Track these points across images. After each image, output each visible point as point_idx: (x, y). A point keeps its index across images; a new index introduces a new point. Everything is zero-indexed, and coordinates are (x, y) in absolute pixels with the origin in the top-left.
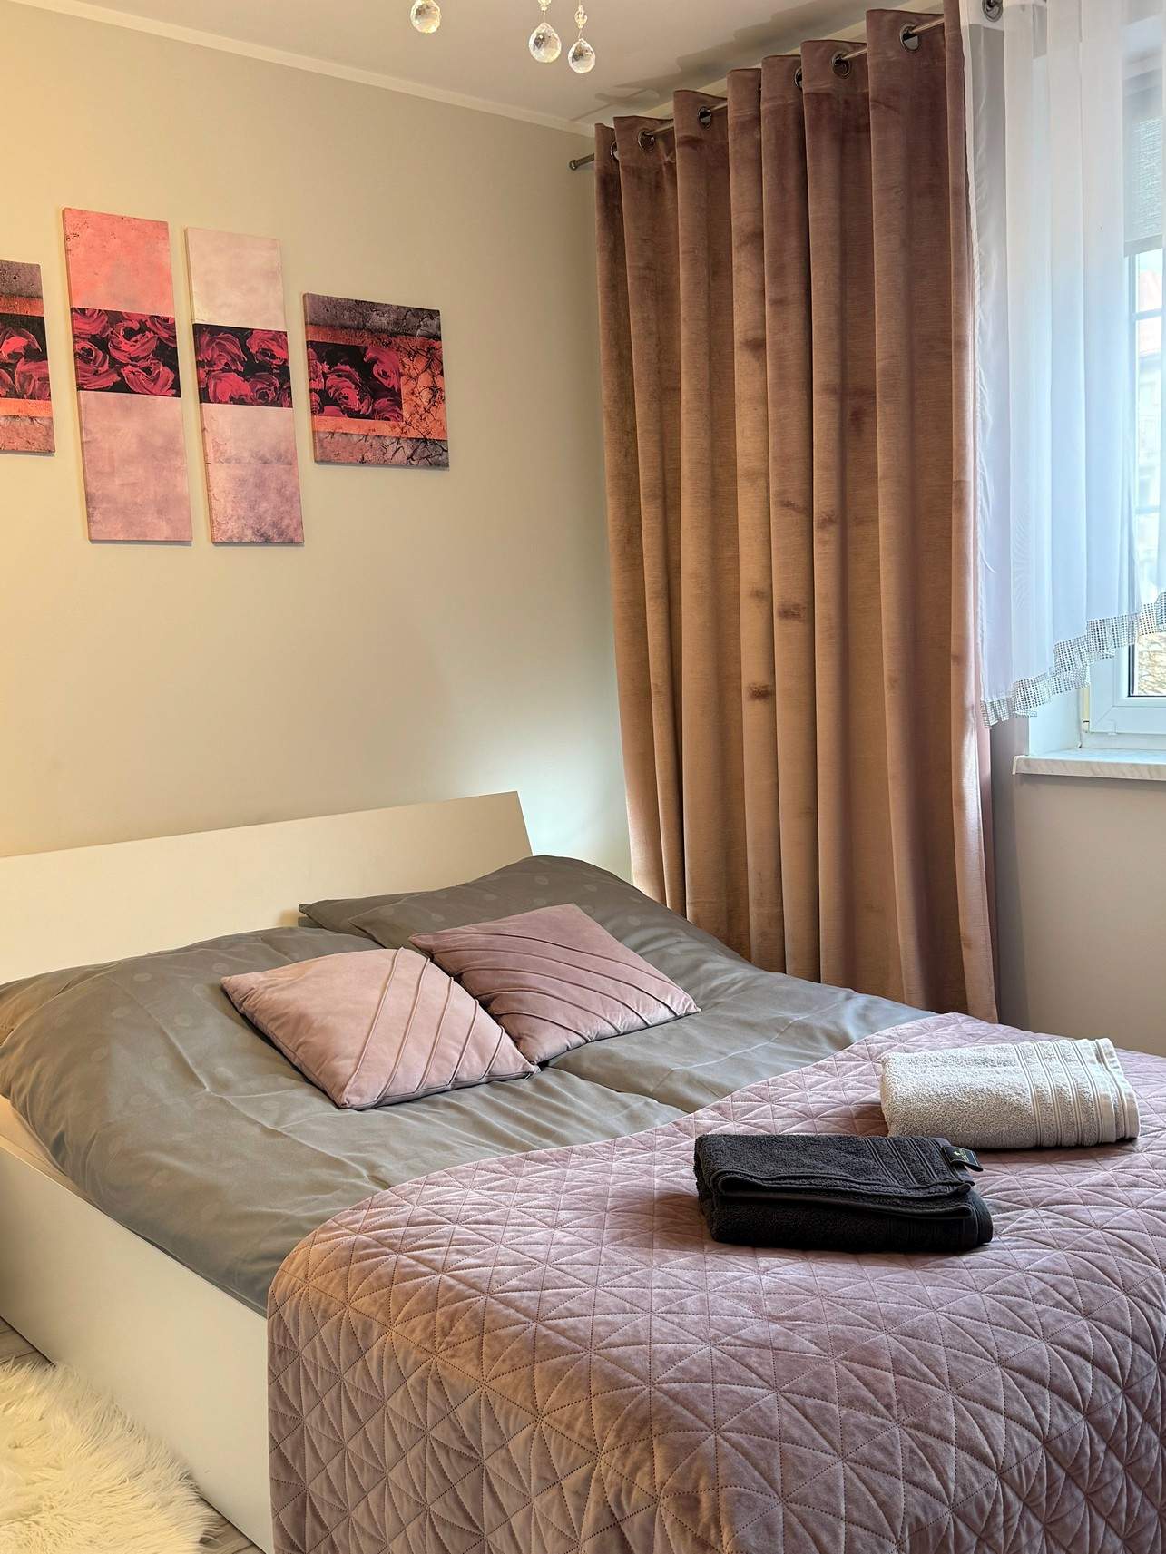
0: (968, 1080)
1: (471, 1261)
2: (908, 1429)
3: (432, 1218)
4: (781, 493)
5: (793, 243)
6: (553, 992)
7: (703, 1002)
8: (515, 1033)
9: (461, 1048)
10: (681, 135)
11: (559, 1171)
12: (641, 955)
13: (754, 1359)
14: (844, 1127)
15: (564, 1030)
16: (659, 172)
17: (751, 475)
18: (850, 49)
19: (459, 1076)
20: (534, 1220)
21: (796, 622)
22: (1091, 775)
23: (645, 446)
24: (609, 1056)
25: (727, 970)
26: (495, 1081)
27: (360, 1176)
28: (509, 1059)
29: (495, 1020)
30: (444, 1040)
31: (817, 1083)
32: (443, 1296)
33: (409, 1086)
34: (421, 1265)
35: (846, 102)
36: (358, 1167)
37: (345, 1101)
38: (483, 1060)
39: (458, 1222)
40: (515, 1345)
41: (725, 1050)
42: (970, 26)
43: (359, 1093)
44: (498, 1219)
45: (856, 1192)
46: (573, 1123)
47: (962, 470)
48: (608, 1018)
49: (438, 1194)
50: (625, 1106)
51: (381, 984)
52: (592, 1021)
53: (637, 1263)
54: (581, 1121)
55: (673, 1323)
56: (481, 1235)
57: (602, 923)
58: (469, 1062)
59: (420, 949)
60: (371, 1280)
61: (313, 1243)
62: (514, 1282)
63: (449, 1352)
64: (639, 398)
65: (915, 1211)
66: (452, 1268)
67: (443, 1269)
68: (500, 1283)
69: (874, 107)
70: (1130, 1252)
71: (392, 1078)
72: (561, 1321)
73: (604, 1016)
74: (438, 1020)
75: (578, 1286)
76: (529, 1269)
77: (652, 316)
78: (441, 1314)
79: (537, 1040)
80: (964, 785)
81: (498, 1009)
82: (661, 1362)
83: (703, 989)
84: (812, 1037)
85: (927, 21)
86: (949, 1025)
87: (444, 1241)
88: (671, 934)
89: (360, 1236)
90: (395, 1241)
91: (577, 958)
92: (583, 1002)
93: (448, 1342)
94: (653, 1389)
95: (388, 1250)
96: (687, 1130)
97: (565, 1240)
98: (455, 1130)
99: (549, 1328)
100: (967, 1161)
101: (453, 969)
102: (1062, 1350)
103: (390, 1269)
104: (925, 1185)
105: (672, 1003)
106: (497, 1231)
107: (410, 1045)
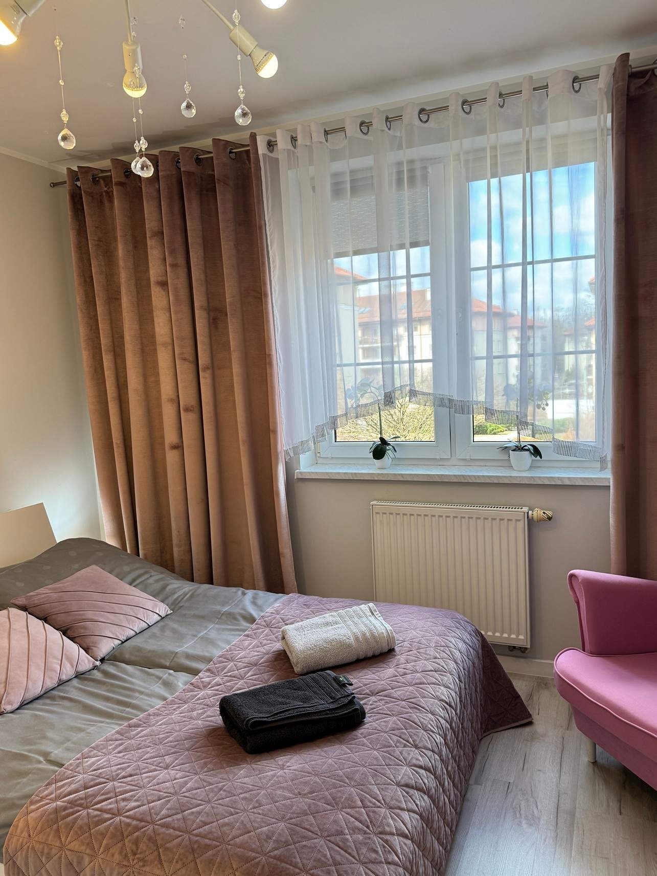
0: (324, 636)
1: (133, 804)
2: (379, 835)
3: (97, 781)
4: (180, 354)
5: (179, 239)
6: (102, 620)
7: (173, 607)
8: (85, 646)
9: (60, 662)
10: (116, 180)
11: (148, 730)
12: (134, 586)
13: (306, 823)
14: (272, 668)
15: (110, 639)
16: (101, 195)
17: (164, 344)
18: (202, 153)
19: (61, 678)
20: (154, 767)
21: (193, 414)
22: (328, 478)
23: (103, 326)
24: (139, 650)
25: (181, 587)
26: (79, 676)
27: (40, 762)
28: (86, 661)
29: (72, 641)
30: (50, 660)
31: (249, 645)
32: (126, 830)
33: (36, 691)
34: (104, 813)
35: (201, 177)
36: (37, 757)
37: (3, 710)
38: (72, 666)
39: (113, 780)
40: (181, 851)
41: (195, 633)
42: (263, 154)
43: (10, 703)
44: (135, 772)
45: (310, 713)
46: (137, 695)
47: (270, 350)
48: (131, 627)
49: (93, 763)
50: (160, 678)
51: (6, 635)
52: (124, 631)
53: (222, 781)
54: (141, 693)
55: (259, 814)
56: (131, 785)
57: (110, 572)
58: (65, 669)
59: (18, 606)
60: (76, 829)
61: (28, 813)
62: (164, 812)
63: (141, 864)
64: (98, 302)
65: (336, 715)
66: (124, 811)
67: (119, 813)
68: (157, 814)
69: (218, 183)
70: (419, 709)
71: (26, 689)
72: (201, 830)
73: (129, 627)
74: (44, 648)
75: (200, 805)
76: (169, 801)
77: (103, 264)
78: (129, 841)
79: (98, 648)
80: (279, 487)
81: (72, 634)
82: (264, 840)
83: (171, 600)
84: (235, 619)
85: (239, 148)
86: (293, 601)
87: (112, 794)
88: (146, 573)
89: (58, 803)
90: (83, 802)
91: (108, 597)
92: (117, 621)
93: (138, 858)
94: (266, 857)
95: (80, 809)
96: (198, 686)
97: (178, 776)
98: (74, 714)
99: (197, 835)
100: (346, 682)
101: (41, 615)
102: (415, 768)
103: (86, 820)
104: (335, 700)
105: (159, 611)
106: (138, 780)
107: (32, 669)
